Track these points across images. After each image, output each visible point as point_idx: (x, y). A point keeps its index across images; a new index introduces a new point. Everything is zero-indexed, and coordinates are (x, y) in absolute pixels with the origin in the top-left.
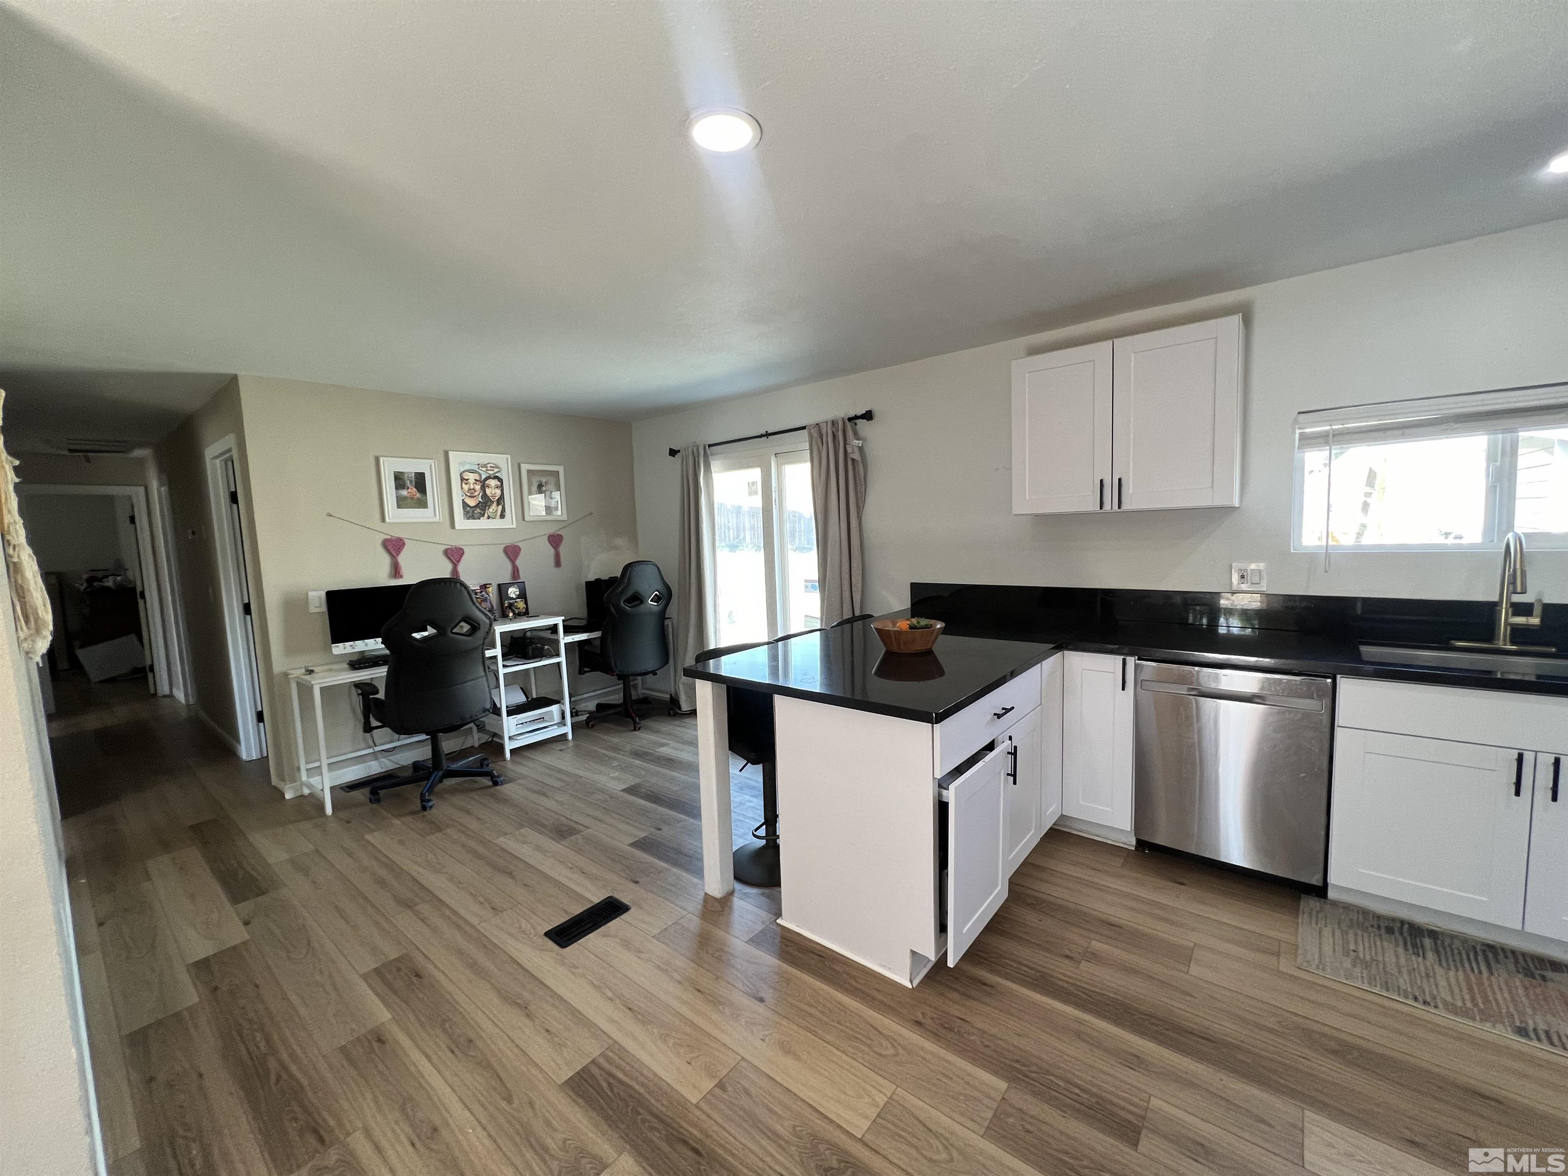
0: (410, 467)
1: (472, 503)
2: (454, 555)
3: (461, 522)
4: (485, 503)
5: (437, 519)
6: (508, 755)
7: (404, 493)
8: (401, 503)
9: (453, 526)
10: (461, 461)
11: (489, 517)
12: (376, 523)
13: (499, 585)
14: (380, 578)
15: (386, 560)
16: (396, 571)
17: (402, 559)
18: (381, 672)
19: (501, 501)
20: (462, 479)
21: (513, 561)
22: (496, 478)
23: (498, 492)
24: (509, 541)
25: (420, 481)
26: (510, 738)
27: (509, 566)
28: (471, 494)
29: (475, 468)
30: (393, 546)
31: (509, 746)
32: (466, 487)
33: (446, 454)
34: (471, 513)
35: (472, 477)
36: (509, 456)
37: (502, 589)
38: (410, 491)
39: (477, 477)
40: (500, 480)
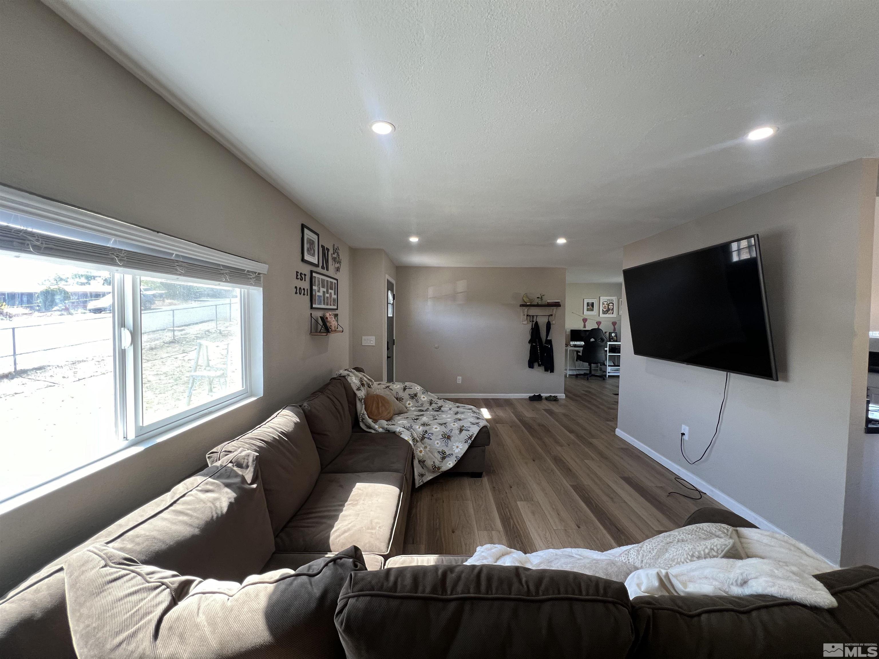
0: (590, 301)
1: (605, 310)
2: (599, 323)
3: (602, 315)
4: (609, 310)
5: (596, 314)
6: (607, 376)
7: (589, 307)
8: (588, 310)
9: (599, 316)
10: (603, 299)
11: (609, 314)
12: (582, 315)
13: (610, 333)
14: (581, 328)
15: (583, 323)
16: (585, 327)
17: (586, 323)
18: (582, 349)
19: (613, 309)
20: (603, 304)
21: (614, 326)
22: (612, 303)
23: (612, 307)
24: (614, 320)
25: (593, 304)
26: (608, 372)
27: (613, 327)
28: (605, 307)
29: (607, 301)
30: (585, 320)
31: (608, 374)
32: (604, 306)
33: (600, 297)
34: (604, 313)
35: (605, 303)
36: (616, 297)
37: (610, 334)
38: (590, 307)
39: (607, 303)
40: (613, 304)
